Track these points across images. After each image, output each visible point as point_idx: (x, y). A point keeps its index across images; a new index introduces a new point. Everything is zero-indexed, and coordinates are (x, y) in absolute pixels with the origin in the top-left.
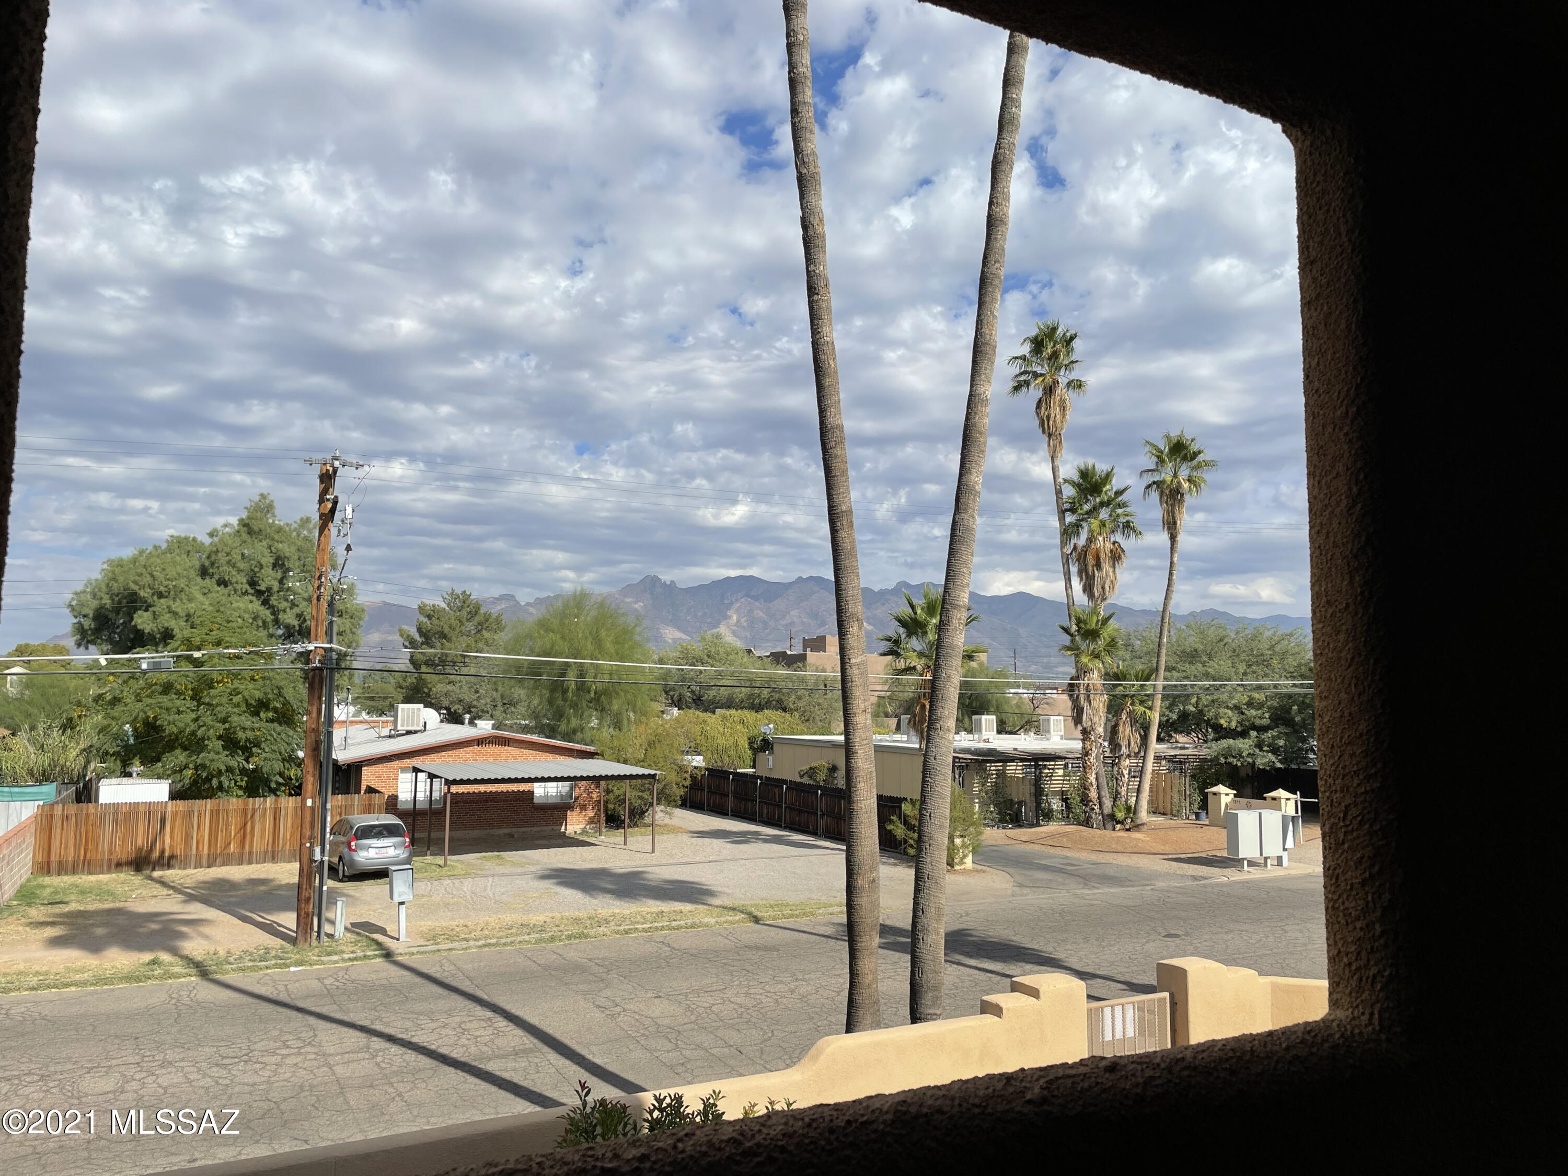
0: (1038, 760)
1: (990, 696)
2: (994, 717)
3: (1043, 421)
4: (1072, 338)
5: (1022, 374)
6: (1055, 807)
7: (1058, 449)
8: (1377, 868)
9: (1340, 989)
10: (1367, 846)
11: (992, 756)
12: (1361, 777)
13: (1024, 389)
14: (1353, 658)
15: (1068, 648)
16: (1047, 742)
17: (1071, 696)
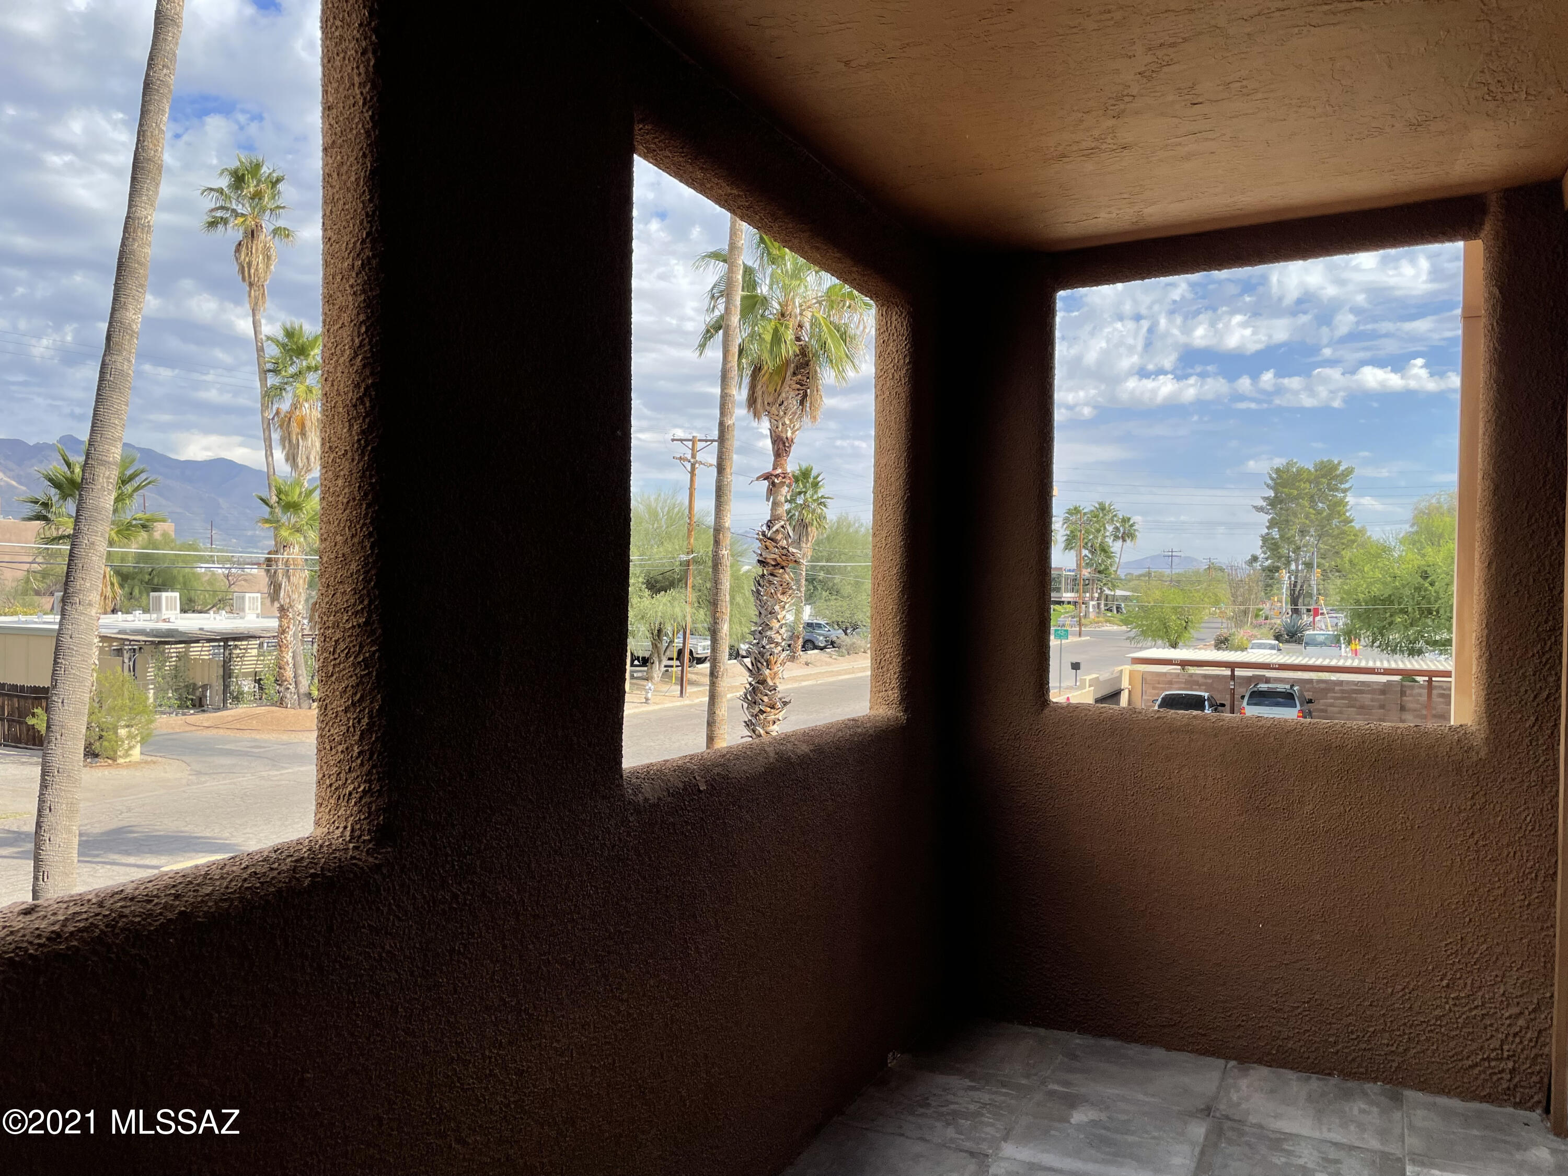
0: (227, 640)
1: (175, 572)
2: (177, 594)
3: (243, 267)
4: (278, 180)
5: (218, 209)
6: (246, 689)
7: (260, 302)
8: (358, 696)
9: (322, 809)
10: (351, 676)
11: (173, 637)
12: (350, 613)
13: (221, 227)
14: (348, 502)
15: (267, 521)
16: (240, 621)
17: (268, 571)
